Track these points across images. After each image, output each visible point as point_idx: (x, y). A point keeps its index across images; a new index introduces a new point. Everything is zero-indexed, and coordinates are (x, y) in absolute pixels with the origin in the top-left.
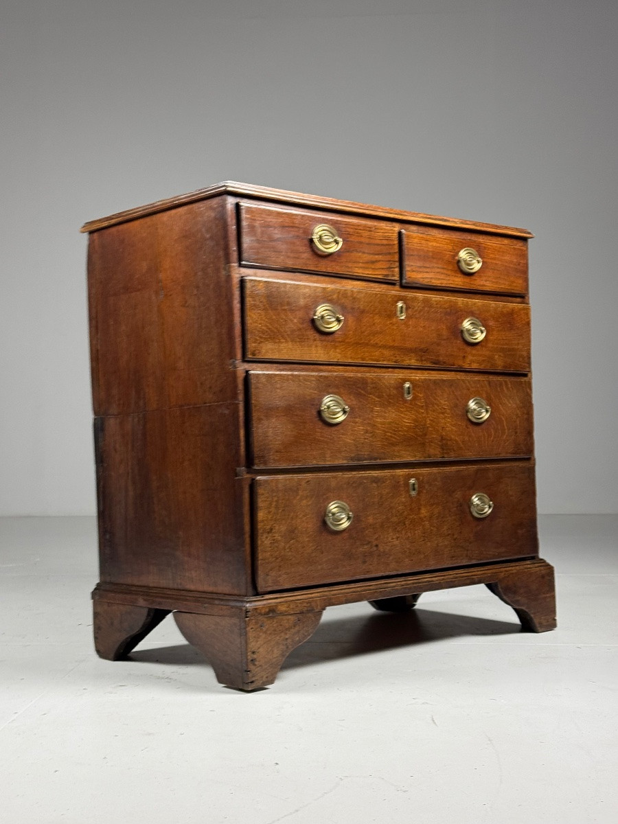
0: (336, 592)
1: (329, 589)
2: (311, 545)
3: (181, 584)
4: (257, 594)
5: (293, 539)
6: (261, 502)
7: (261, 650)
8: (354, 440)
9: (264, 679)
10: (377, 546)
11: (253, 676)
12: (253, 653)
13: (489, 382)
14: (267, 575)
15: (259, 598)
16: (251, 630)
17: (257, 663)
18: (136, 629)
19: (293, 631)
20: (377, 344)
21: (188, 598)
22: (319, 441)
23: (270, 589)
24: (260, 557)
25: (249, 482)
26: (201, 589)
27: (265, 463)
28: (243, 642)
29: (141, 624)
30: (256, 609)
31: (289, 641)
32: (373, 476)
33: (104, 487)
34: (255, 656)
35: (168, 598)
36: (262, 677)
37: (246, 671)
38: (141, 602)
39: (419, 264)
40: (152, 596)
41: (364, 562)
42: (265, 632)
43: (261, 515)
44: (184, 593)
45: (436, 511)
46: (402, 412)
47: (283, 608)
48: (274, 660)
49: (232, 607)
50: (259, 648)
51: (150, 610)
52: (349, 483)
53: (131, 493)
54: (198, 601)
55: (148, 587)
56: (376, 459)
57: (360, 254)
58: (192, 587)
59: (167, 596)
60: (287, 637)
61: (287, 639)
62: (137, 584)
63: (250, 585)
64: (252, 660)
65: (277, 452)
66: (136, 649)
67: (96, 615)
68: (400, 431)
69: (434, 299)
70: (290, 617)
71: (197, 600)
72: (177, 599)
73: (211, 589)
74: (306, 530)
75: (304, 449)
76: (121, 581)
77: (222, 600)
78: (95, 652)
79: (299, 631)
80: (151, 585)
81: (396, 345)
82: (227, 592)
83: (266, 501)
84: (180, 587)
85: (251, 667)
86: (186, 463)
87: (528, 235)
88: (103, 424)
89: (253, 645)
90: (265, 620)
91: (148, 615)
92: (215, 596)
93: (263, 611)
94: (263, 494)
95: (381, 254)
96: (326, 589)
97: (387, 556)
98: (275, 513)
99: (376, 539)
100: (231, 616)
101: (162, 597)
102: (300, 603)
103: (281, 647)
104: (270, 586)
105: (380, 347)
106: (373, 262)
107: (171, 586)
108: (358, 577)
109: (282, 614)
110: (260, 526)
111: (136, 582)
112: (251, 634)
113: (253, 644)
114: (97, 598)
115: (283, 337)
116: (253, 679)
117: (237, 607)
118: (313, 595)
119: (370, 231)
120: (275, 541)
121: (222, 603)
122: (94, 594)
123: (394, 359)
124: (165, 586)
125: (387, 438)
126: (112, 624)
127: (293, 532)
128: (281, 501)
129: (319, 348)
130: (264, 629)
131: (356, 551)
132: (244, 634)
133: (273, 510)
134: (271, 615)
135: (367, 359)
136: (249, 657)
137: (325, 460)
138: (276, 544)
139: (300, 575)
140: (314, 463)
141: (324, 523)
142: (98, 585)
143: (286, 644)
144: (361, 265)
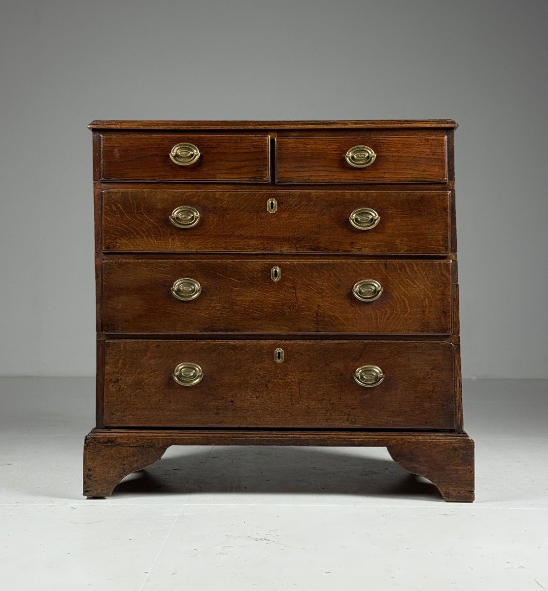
2: (158, 395)
5: (139, 389)
8: (208, 314)
10: (232, 402)
12: (89, 470)
13: (386, 265)
14: (113, 414)
15: (105, 431)
16: (88, 453)
19: (132, 459)
20: (241, 235)
22: (169, 314)
23: (115, 425)
27: (113, 330)
30: (95, 438)
31: (127, 466)
32: (231, 344)
34: (90, 473)
36: (97, 489)
39: (294, 165)
41: (217, 414)
45: (307, 378)
46: (267, 292)
47: (122, 441)
48: (110, 478)
50: (95, 467)
52: (202, 349)
56: (233, 330)
57: (223, 163)
60: (124, 463)
61: (124, 465)
63: (99, 420)
65: (126, 321)
68: (264, 308)
69: (313, 194)
70: (129, 448)
74: (153, 384)
75: (154, 320)
79: (137, 461)
81: (265, 234)
83: (113, 358)
87: (453, 125)
90: (103, 447)
93: (101, 441)
95: (248, 160)
97: (245, 411)
98: (121, 368)
99: (232, 396)
102: (140, 439)
103: (118, 469)
104: (114, 423)
105: (246, 238)
106: (237, 168)
108: (210, 426)
109: (120, 445)
112: (88, 456)
113: (89, 463)
115: (138, 233)
118: (159, 435)
119: (236, 143)
120: (121, 389)
123: (262, 247)
125: (247, 314)
127: (139, 383)
128: (128, 360)
129: (176, 241)
130: (102, 454)
131: (207, 404)
133: (120, 365)
134: (109, 444)
135: (230, 248)
136: (85, 473)
137: (175, 330)
138: (122, 392)
139: (146, 418)
143: (123, 468)
144: (224, 171)
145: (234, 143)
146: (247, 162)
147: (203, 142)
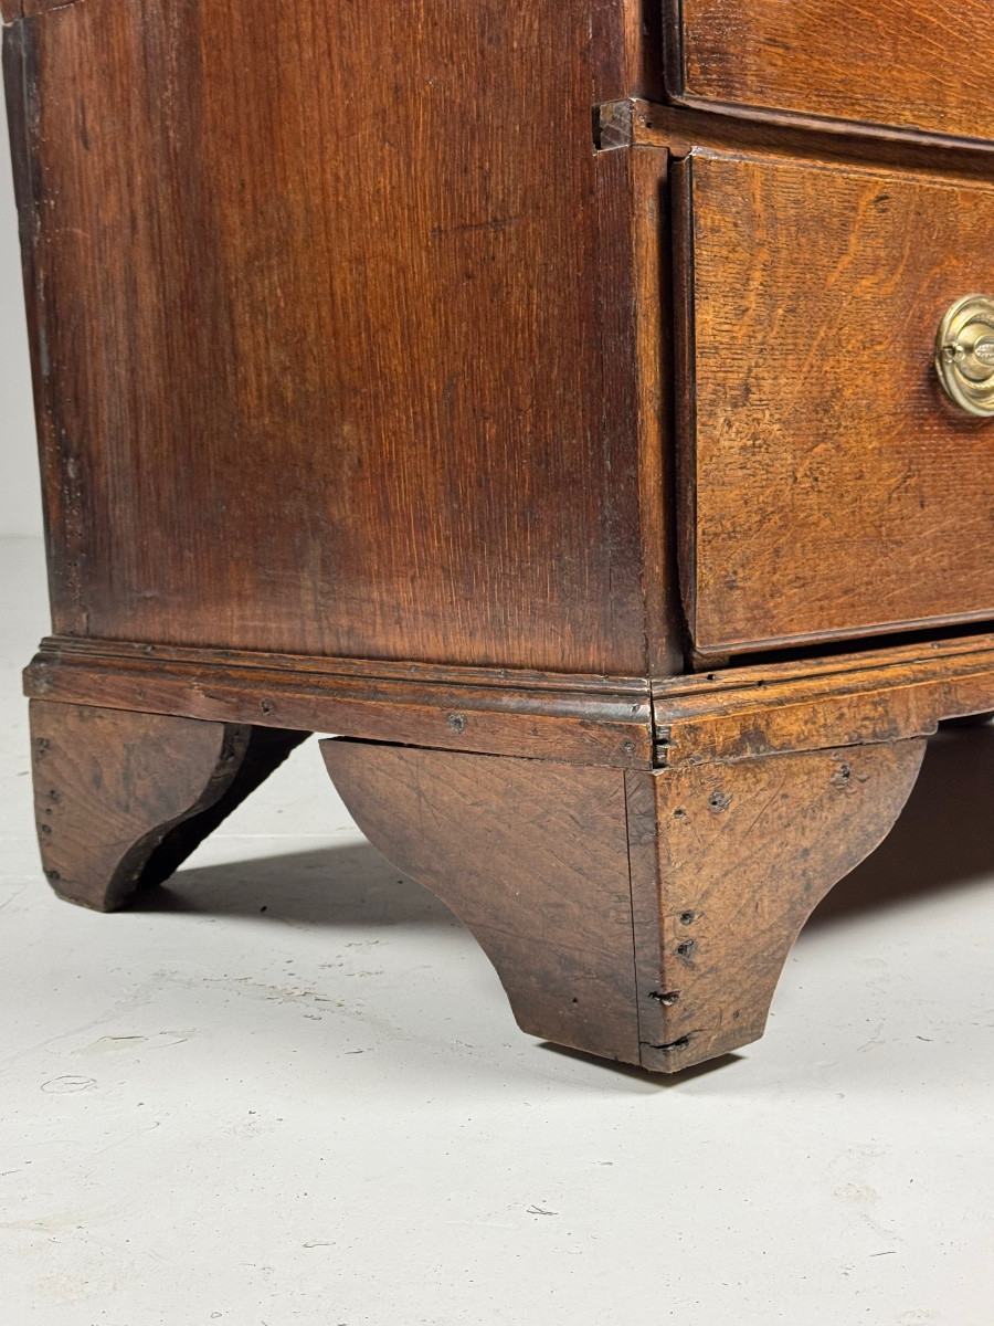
0: (962, 660)
1: (942, 651)
2: (885, 467)
3: (351, 631)
4: (688, 669)
5: (824, 437)
6: (711, 265)
7: (714, 902)
9: (728, 1024)
11: (688, 1015)
12: (686, 916)
14: (731, 586)
15: (697, 682)
16: (676, 822)
17: (698, 959)
18: (183, 805)
19: (829, 816)
21: (383, 685)
22: (924, 26)
23: (738, 646)
24: (703, 510)
25: (659, 169)
26: (434, 648)
27: (727, 85)
28: (640, 872)
29: (199, 783)
30: (693, 729)
31: (815, 857)
33: (50, 287)
34: (691, 930)
35: (298, 687)
36: (720, 1015)
37: (654, 995)
38: (199, 703)
40: (235, 681)
42: (729, 828)
43: (709, 319)
44: (366, 667)
47: (789, 725)
48: (761, 942)
49: (587, 722)
50: (706, 895)
51: (231, 731)
53: (148, 297)
54: (428, 699)
55: (224, 648)
58: (398, 643)
59: (297, 678)
60: (806, 844)
61: (806, 852)
62: (184, 636)
63: (658, 627)
64: (682, 949)
65: (772, 42)
66: (193, 861)
67: (41, 748)
70: (815, 761)
71: (421, 692)
72: (342, 691)
73: (478, 648)
74: (869, 406)
75: (871, 49)
76: (126, 629)
77: (534, 691)
78: (43, 878)
80: (235, 640)
82: (553, 661)
83: (725, 260)
84: (345, 643)
85: (678, 977)
86: (366, 130)
88: (36, 44)
89: (683, 885)
90: (728, 774)
91: (227, 750)
92: (498, 677)
93: (720, 737)
94: (714, 230)
96: (929, 649)
98: (759, 320)
100: (578, 761)
101: (278, 685)
102: (850, 705)
107: (312, 643)
109: (789, 751)
110: (705, 366)
111: (178, 632)
112: (676, 838)
113: (685, 878)
114: (44, 687)
116: (686, 1029)
117: (610, 723)
118: (888, 674)
120: (756, 443)
121: (535, 703)
122: (31, 677)
124: (287, 641)
126: (97, 781)
127: (824, 407)
128: (781, 271)
130: (726, 816)
132: (644, 835)
133: (752, 301)
134: (749, 754)
136: (669, 936)
137: (942, 117)
138: (762, 457)
139: (848, 591)
140: (903, 122)
141: (934, 384)
142: (46, 644)
143: (804, 873)
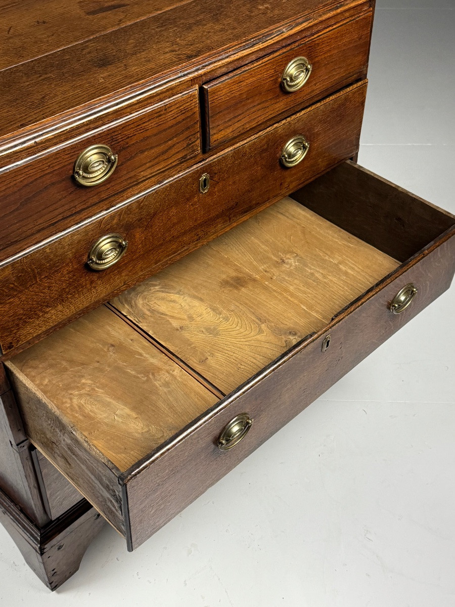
12: (54, 570)
20: (173, 237)
57: (146, 153)
64: (53, 575)
95: (176, 136)
106: (164, 153)
136: (50, 575)
144: (148, 165)
145: (157, 117)
146: (175, 139)
147: (116, 133)
